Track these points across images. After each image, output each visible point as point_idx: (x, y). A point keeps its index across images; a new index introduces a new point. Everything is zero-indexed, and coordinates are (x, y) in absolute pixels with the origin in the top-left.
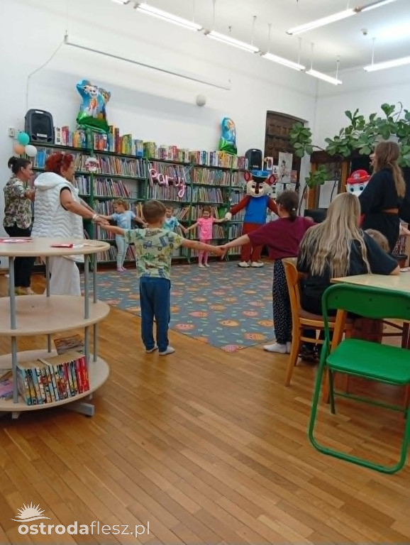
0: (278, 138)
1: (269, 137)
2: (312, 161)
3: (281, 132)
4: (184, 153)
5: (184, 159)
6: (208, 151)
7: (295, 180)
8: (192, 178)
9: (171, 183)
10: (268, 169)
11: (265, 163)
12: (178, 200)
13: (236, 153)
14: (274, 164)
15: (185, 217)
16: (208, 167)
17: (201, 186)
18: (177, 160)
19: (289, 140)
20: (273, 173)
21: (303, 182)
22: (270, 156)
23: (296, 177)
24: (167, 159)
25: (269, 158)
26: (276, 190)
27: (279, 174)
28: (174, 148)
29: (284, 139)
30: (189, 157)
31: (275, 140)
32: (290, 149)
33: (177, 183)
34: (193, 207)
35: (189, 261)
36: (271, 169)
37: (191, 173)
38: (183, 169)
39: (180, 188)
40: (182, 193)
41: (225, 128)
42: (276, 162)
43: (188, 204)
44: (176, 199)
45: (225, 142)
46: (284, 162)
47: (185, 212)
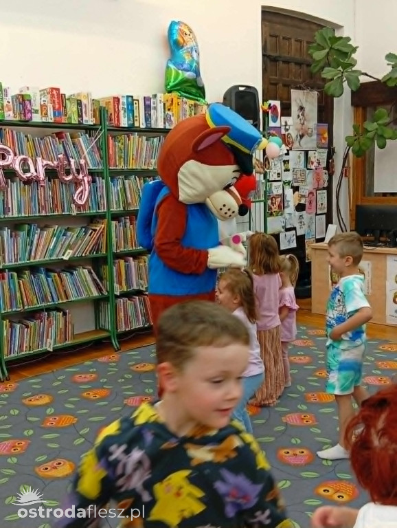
0: (287, 62)
1: (270, 60)
2: (354, 104)
3: (292, 51)
4: (79, 103)
5: (80, 116)
6: (139, 94)
7: (325, 142)
8: (106, 158)
9: (51, 173)
10: (272, 124)
11: (266, 113)
12: (75, 213)
13: (204, 97)
14: (282, 115)
15: (97, 247)
16: (140, 131)
17: (127, 174)
18: (64, 120)
19: (309, 65)
20: (283, 132)
21: (340, 145)
22: (275, 99)
23: (326, 135)
24: (37, 118)
25: (272, 102)
26: (291, 166)
27: (293, 133)
28: (55, 93)
29: (299, 64)
30: (94, 111)
31: (281, 65)
32: (313, 82)
33: (68, 173)
34: (114, 223)
35: (115, 343)
36: (277, 124)
37: (102, 148)
38: (82, 140)
39: (77, 183)
40: (82, 196)
41: (174, 44)
42: (286, 111)
43: (102, 217)
44: (70, 208)
45: (178, 74)
46: (302, 108)
47: (95, 235)
